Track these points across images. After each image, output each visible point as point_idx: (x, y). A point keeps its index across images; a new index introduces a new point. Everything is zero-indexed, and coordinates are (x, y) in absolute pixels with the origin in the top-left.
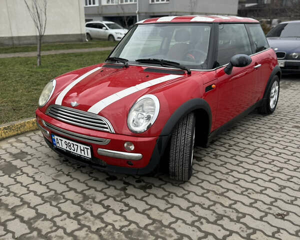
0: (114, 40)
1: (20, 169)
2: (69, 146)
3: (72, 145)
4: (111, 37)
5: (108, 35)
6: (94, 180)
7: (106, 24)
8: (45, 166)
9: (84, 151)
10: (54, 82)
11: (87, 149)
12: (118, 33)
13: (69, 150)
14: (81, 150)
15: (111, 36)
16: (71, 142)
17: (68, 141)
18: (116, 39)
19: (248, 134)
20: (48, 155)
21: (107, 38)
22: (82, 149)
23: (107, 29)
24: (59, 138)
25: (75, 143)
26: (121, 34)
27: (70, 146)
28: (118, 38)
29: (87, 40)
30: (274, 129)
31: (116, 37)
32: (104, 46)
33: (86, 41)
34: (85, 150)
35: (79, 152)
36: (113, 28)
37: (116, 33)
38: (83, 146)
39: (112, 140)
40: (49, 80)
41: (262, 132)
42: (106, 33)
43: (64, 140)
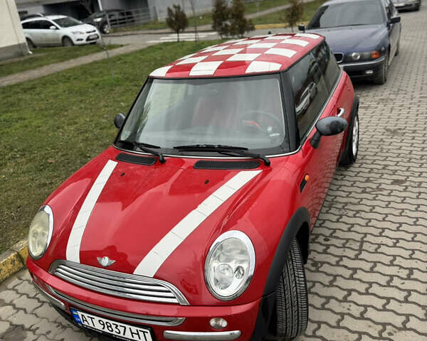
0: (73, 44)
3: (114, 326)
4: (66, 40)
7: (54, 20)
10: (48, 209)
12: (77, 32)
14: (132, 333)
15: (66, 38)
16: (110, 321)
18: (76, 42)
19: (340, 209)
21: (60, 42)
22: (135, 332)
23: (57, 28)
24: (85, 314)
25: (118, 324)
26: (81, 33)
27: (110, 327)
28: (78, 40)
29: (31, 52)
30: (369, 193)
31: (74, 38)
33: (29, 54)
35: (129, 336)
37: (74, 33)
38: (134, 329)
39: (189, 319)
40: (38, 208)
41: (356, 201)
42: (58, 34)
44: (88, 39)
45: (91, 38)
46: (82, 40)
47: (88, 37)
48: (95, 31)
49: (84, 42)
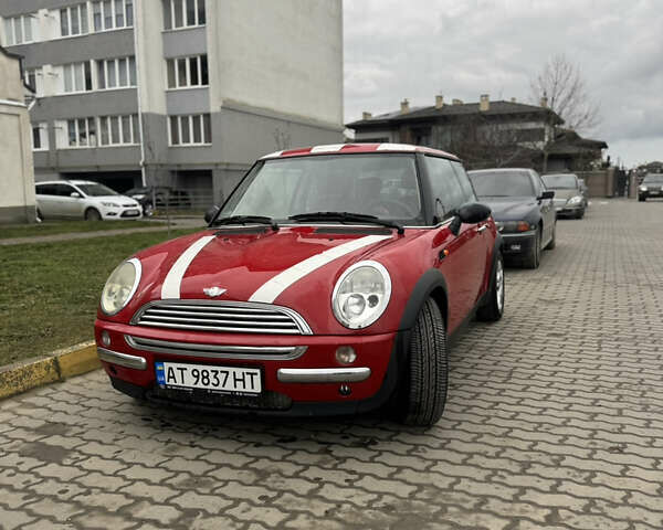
0: (100, 218)
1: (74, 450)
2: (204, 377)
3: (212, 375)
4: (90, 212)
5: (84, 208)
6: (256, 446)
7: (78, 186)
8: (127, 439)
9: (243, 380)
11: (252, 374)
12: (109, 204)
13: (204, 387)
14: (236, 380)
15: (92, 210)
16: (209, 368)
17: (200, 368)
18: (104, 216)
20: (119, 422)
21: (82, 214)
22: (239, 376)
23: (81, 196)
24: (175, 366)
25: (219, 369)
26: (115, 205)
27: (207, 377)
28: (109, 214)
29: (39, 220)
31: (104, 212)
32: (84, 230)
33: (36, 222)
34: (248, 378)
35: (230, 386)
36: (94, 195)
37: (105, 204)
38: (239, 372)
39: (311, 347)
42: (81, 204)
43: (190, 367)
44: (124, 214)
45: (129, 213)
46: (115, 214)
47: (125, 212)
48: (135, 205)
49: (118, 217)
